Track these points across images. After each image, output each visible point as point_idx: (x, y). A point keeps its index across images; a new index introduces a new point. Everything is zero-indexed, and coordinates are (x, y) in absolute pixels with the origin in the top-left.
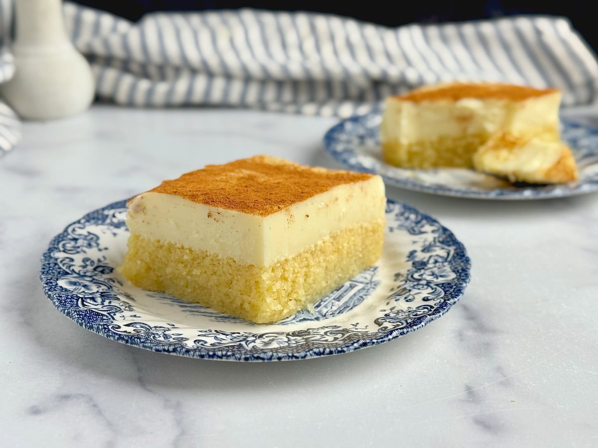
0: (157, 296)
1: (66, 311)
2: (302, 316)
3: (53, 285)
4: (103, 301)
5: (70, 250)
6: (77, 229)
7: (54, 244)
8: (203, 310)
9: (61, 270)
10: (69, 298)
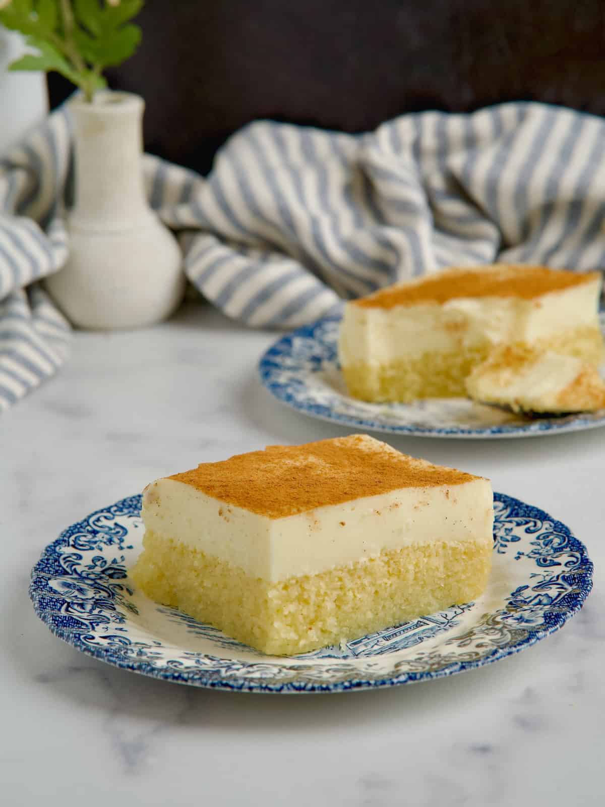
0: (169, 611)
1: (43, 615)
2: (329, 652)
3: (42, 585)
4: (93, 609)
5: (82, 545)
6: (102, 519)
7: (65, 536)
8: (212, 633)
9: (61, 568)
10: (52, 602)
